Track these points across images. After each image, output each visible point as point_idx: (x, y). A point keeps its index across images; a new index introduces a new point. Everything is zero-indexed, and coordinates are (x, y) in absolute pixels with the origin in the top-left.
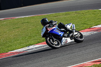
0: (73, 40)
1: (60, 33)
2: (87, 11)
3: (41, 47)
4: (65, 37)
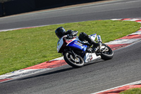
1: (82, 47)
2: (94, 22)
3: (31, 72)
4: (89, 52)
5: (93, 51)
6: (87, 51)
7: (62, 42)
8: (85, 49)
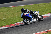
8: (31, 17)
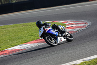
0: (66, 39)
5: (62, 36)
6: (59, 36)
7: (42, 30)
